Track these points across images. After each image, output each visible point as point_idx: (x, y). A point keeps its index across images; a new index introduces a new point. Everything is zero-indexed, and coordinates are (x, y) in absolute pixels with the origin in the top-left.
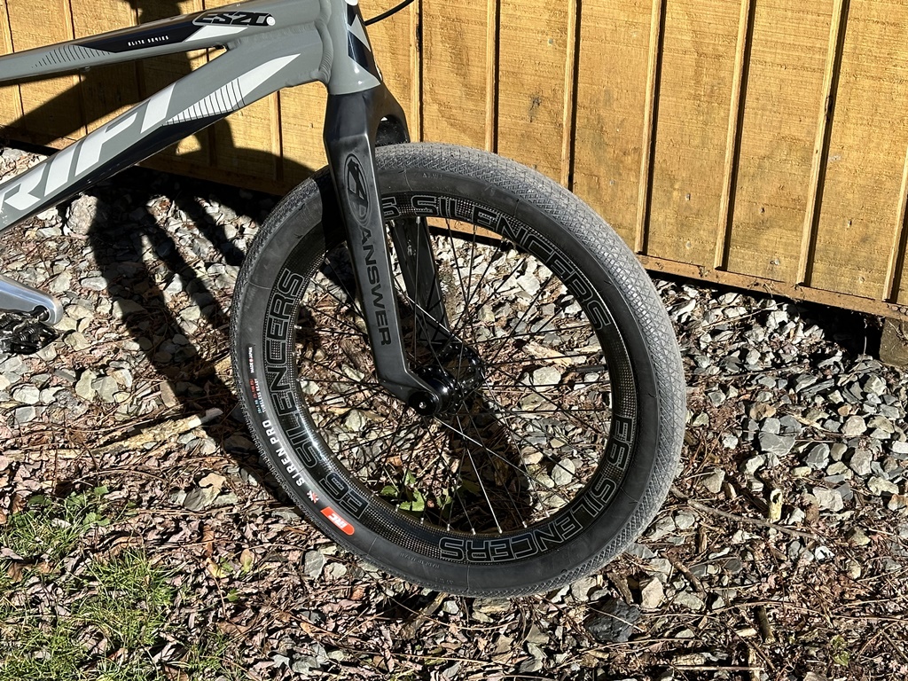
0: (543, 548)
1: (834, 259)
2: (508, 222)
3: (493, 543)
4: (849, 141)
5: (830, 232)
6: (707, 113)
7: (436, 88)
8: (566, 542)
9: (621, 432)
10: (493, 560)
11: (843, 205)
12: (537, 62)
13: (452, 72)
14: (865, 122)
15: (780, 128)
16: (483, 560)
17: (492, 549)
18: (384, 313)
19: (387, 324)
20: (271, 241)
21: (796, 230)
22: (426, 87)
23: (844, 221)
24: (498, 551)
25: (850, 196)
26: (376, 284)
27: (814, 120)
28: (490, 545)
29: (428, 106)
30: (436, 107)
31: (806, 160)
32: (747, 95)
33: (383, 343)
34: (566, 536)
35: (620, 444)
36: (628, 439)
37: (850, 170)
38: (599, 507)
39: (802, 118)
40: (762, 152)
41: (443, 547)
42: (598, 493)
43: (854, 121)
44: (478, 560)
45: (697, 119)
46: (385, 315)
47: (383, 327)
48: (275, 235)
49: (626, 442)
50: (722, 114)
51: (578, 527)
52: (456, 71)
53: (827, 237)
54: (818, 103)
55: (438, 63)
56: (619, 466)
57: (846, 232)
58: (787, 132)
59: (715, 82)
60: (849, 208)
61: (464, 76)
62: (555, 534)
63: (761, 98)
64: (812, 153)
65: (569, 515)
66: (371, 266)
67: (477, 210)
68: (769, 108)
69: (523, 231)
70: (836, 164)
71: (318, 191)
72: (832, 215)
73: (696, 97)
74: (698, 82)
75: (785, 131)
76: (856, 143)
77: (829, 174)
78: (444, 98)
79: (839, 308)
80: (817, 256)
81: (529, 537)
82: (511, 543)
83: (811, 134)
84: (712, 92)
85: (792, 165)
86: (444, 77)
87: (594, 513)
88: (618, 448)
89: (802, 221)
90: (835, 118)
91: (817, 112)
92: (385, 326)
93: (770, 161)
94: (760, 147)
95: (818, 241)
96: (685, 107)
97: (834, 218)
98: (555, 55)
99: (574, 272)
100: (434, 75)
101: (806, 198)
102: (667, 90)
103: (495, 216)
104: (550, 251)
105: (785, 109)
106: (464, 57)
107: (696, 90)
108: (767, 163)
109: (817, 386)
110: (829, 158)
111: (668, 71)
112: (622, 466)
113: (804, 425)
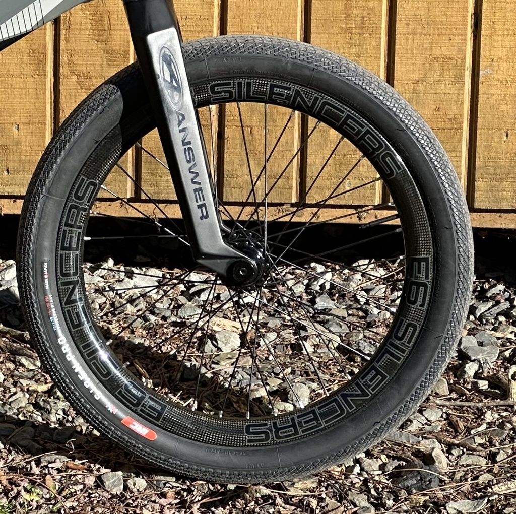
0: (351, 407)
1: (495, 174)
2: (302, 93)
3: (298, 417)
4: (499, 53)
5: (488, 147)
6: (360, 45)
7: (75, 59)
8: (374, 396)
9: (419, 273)
10: (301, 434)
11: (498, 118)
12: (184, 17)
13: (92, 39)
14: (511, 32)
15: (432, 50)
16: (290, 435)
17: (300, 423)
18: (200, 189)
19: (204, 200)
20: (70, 149)
21: (454, 151)
22: (64, 58)
23: (501, 134)
24: (305, 423)
25: (504, 107)
26: (192, 163)
27: (463, 38)
28: (296, 420)
29: (65, 80)
30: (74, 78)
31: (459, 79)
32: (397, 22)
33: (201, 218)
34: (373, 390)
35: (419, 285)
36: (427, 278)
37: (502, 82)
38: (403, 351)
39: (452, 36)
40: (416, 76)
41: (248, 432)
42: (401, 339)
43: (501, 33)
44: (286, 437)
45: (349, 53)
46: (202, 192)
47: (200, 203)
48: (75, 143)
49: (425, 281)
50: (374, 43)
51: (384, 377)
52: (96, 38)
53: (486, 153)
54: (465, 20)
55: (77, 32)
56: (420, 306)
57: (504, 145)
58: (438, 53)
59: (365, 13)
60: (505, 119)
61: (106, 42)
62: (362, 390)
63: (411, 23)
64: (464, 70)
65: (374, 368)
66: (187, 147)
67: (272, 86)
68: (419, 31)
69: (316, 99)
70: (487, 77)
71: (119, 93)
72: (488, 129)
73: (348, 30)
74: (348, 15)
75: (437, 52)
76: (504, 54)
77: (482, 88)
78: (83, 68)
79: (501, 229)
80: (478, 174)
81: (335, 401)
82: (318, 411)
83: (462, 51)
84: (363, 23)
85: (445, 84)
86: (84, 46)
87: (399, 359)
88: (418, 289)
89: (460, 140)
90: (483, 33)
91: (465, 29)
92: (202, 202)
93: (424, 83)
94: (414, 71)
95: (477, 159)
96: (337, 42)
97: (490, 132)
98: (202, 8)
99: (366, 128)
100: (72, 45)
101: (462, 116)
102: (317, 27)
103: (289, 89)
104: (343, 112)
105: (434, 30)
106: (106, 22)
107: (347, 24)
108: (421, 87)
109: (496, 308)
110: (481, 73)
111: (318, 9)
112: (422, 305)
113: (498, 338)
